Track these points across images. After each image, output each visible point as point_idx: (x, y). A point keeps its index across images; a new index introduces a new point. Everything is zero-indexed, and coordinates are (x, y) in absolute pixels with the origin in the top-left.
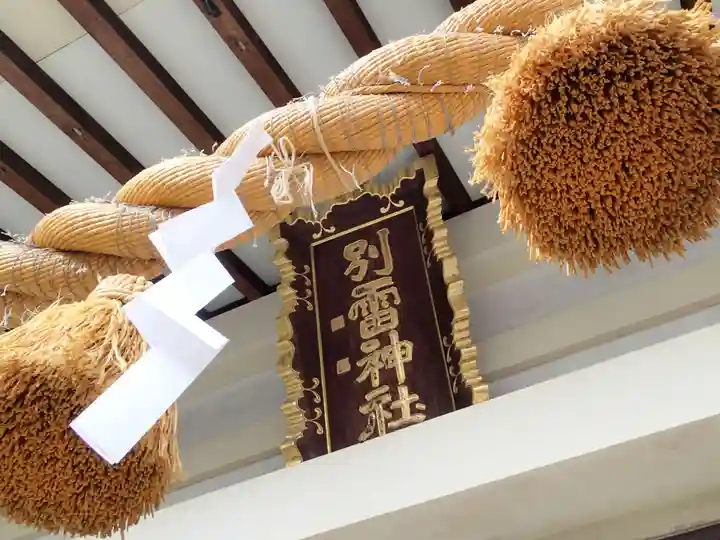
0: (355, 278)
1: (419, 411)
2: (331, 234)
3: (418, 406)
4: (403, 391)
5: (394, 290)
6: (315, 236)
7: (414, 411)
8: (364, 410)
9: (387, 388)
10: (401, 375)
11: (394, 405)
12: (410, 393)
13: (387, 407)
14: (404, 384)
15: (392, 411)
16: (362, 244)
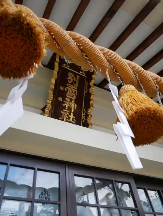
0: (69, 81)
1: (74, 121)
2: (67, 67)
3: (74, 120)
4: (72, 114)
5: (76, 91)
6: (64, 65)
7: (73, 120)
8: (62, 112)
9: (68, 111)
10: (72, 111)
11: (69, 116)
12: (74, 116)
13: (67, 115)
14: (72, 113)
15: (68, 117)
16: (73, 75)
